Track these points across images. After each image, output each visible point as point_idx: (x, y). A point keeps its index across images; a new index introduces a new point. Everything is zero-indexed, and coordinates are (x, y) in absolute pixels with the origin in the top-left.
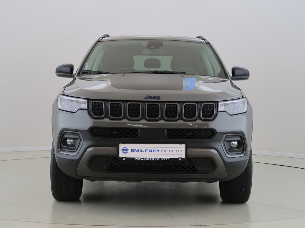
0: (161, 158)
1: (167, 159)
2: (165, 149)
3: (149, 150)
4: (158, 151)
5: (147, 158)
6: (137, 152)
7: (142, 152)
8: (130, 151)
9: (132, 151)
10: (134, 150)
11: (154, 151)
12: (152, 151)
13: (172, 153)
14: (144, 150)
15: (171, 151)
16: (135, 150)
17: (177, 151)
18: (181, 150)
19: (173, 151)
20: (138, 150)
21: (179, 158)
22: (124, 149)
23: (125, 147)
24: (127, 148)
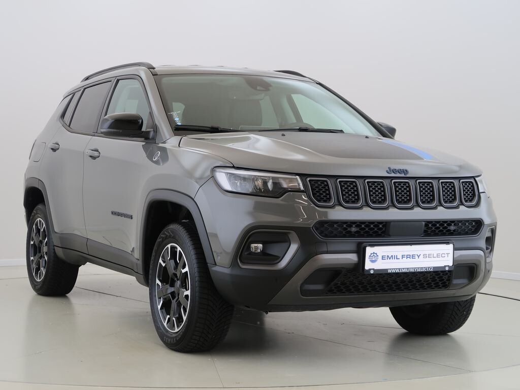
0: (422, 268)
1: (431, 269)
2: (427, 253)
3: (407, 255)
4: (419, 257)
5: (404, 269)
6: (390, 259)
7: (397, 259)
8: (380, 257)
9: (383, 258)
10: (386, 257)
11: (413, 257)
12: (411, 257)
13: (437, 259)
14: (400, 256)
15: (435, 255)
16: (388, 256)
17: (443, 255)
18: (448, 254)
19: (438, 256)
20: (392, 256)
21: (445, 266)
22: (372, 255)
23: (374, 253)
24: (376, 254)
